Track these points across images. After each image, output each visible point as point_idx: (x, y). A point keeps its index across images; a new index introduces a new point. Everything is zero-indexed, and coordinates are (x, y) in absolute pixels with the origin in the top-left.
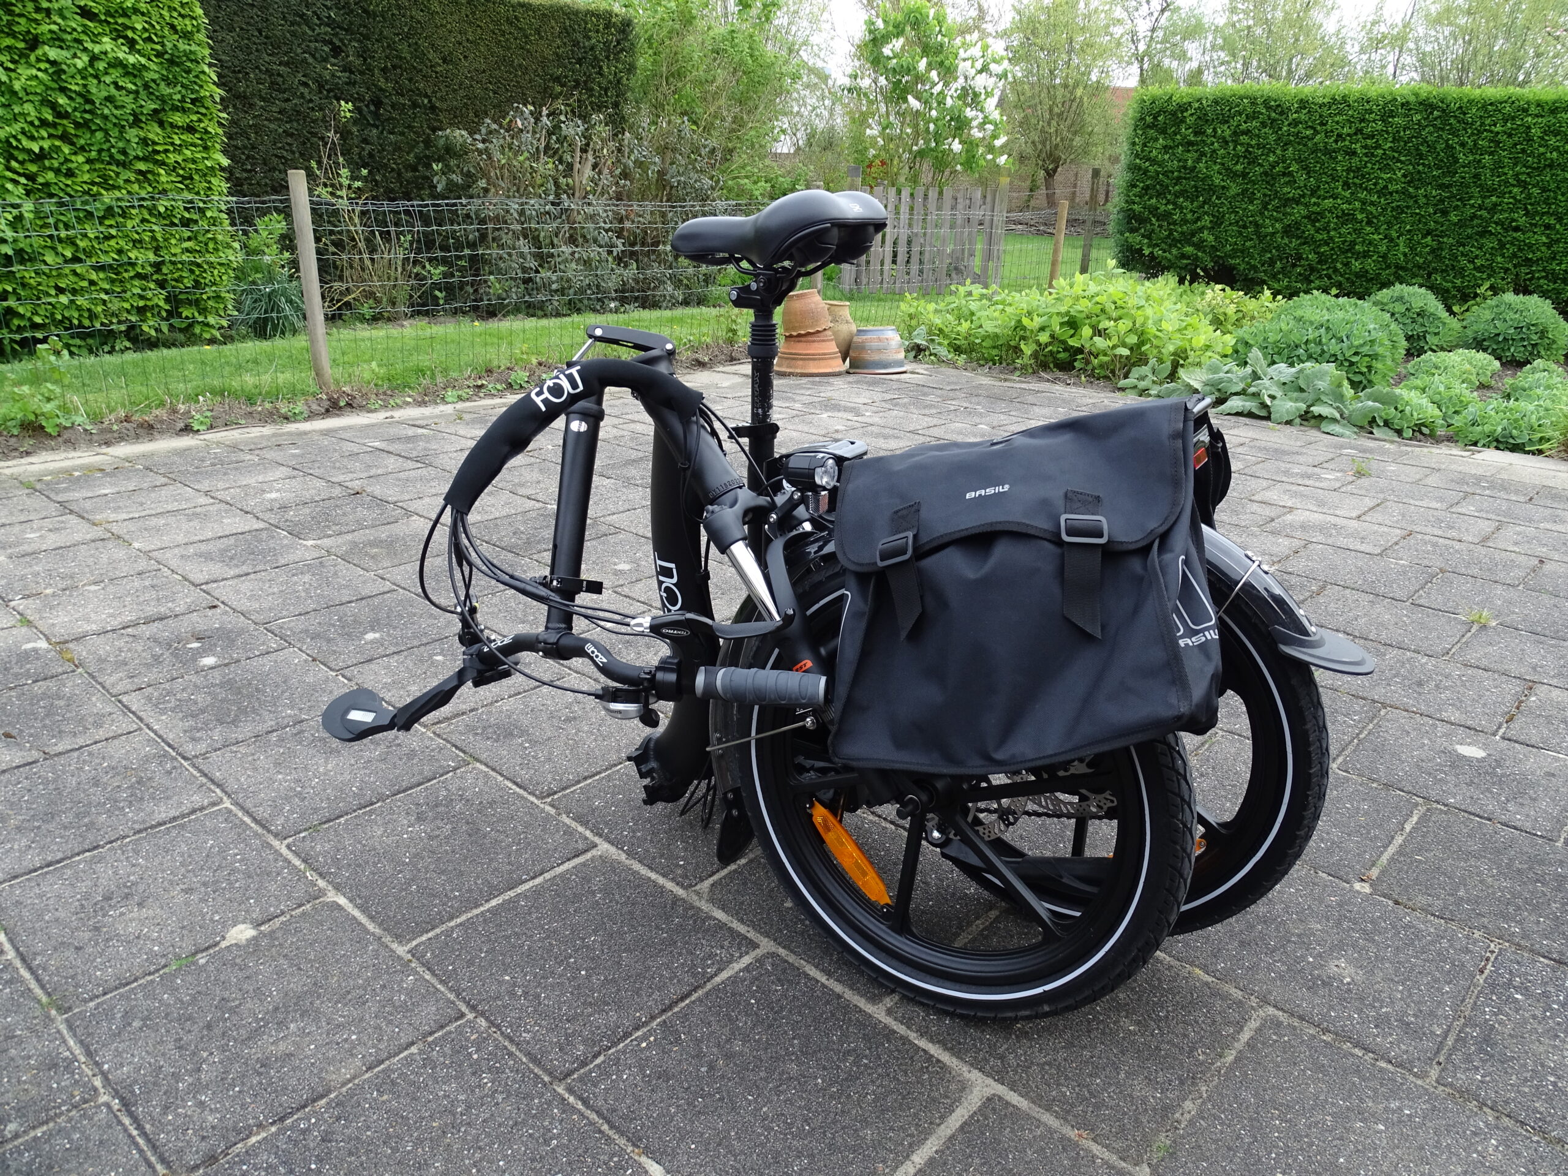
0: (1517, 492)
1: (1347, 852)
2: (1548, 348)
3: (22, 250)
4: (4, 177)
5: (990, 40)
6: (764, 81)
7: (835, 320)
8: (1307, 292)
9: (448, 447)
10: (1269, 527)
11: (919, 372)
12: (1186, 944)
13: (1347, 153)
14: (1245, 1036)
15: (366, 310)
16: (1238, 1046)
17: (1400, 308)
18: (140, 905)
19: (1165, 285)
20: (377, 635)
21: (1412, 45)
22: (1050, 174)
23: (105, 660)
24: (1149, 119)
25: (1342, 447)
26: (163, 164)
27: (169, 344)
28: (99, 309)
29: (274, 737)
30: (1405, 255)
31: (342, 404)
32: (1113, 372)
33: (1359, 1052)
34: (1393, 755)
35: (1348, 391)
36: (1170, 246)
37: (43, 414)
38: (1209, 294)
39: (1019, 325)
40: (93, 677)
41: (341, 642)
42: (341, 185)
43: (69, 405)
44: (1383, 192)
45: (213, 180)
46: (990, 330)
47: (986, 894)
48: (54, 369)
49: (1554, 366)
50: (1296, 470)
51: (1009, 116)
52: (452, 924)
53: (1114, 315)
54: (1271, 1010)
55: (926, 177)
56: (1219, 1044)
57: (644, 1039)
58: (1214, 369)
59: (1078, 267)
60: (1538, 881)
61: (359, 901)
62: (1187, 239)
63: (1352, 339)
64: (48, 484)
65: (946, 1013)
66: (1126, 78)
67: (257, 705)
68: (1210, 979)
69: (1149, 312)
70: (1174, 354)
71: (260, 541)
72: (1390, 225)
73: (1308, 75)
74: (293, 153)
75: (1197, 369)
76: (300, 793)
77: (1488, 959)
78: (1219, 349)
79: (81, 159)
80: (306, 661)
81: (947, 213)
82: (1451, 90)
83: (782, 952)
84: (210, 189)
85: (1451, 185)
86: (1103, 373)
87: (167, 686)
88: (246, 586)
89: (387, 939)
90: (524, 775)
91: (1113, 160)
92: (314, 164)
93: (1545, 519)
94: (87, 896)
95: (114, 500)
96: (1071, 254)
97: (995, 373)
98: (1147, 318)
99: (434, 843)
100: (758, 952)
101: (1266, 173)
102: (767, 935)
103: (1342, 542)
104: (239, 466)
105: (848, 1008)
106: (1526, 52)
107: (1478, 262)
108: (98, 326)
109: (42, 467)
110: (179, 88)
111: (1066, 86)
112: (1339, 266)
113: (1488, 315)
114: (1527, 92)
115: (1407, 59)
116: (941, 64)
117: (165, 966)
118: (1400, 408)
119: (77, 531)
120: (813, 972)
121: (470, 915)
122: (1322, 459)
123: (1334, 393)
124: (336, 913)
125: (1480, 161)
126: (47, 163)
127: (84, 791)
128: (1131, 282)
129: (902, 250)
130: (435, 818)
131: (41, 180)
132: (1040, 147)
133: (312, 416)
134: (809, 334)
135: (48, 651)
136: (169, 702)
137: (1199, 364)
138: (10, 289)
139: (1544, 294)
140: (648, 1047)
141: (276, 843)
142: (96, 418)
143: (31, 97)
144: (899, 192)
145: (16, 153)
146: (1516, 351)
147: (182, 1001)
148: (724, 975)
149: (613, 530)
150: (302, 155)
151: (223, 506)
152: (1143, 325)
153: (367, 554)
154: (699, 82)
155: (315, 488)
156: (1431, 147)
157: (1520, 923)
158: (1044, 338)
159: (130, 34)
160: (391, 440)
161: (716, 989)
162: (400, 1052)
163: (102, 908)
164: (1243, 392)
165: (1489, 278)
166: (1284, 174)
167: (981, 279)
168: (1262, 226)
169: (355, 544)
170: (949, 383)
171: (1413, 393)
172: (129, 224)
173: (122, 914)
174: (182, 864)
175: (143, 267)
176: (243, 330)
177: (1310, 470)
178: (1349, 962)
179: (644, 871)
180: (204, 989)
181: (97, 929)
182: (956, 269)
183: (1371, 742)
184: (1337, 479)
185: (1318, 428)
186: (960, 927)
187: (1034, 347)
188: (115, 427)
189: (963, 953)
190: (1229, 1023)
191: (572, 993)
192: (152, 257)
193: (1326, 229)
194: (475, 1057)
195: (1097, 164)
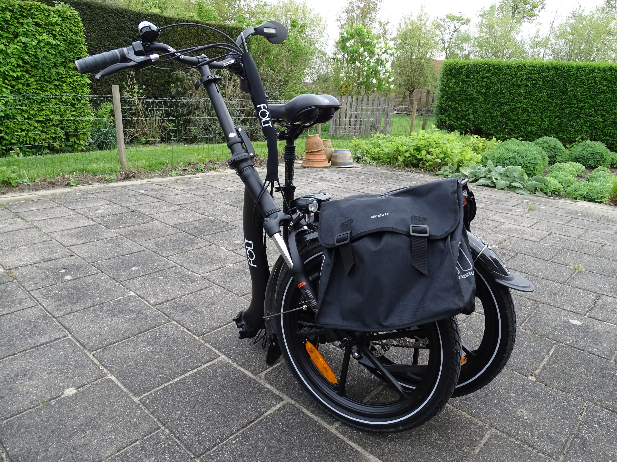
0: (592, 218)
1: (526, 363)
2: (604, 162)
3: (8, 114)
4: (2, 86)
5: (388, 41)
6: (301, 55)
7: (325, 147)
8: (510, 139)
9: (171, 193)
10: (495, 230)
11: (358, 167)
12: (460, 402)
13: (525, 86)
14: (484, 441)
15: (143, 139)
16: (481, 445)
17: (546, 145)
18: (30, 379)
19: (455, 135)
20: (137, 268)
21: (550, 46)
22: (411, 92)
23: (26, 277)
24: (449, 72)
25: (524, 199)
26: (65, 82)
27: (64, 152)
28: (38, 137)
29: (91, 309)
30: (548, 125)
31: (130, 176)
32: (434, 168)
33: (531, 449)
34: (544, 323)
35: (526, 177)
36: (457, 120)
37: (11, 178)
38: (472, 139)
39: (398, 150)
40: (20, 284)
41: (122, 271)
42: (135, 92)
43: (22, 175)
44: (539, 101)
45: (84, 89)
46: (387, 151)
47: (378, 379)
48: (16, 160)
49: (606, 169)
50: (505, 208)
51: (395, 70)
52: (158, 389)
53: (435, 146)
54: (494, 430)
55: (363, 92)
56: (473, 444)
57: (233, 440)
58: (474, 168)
59: (421, 128)
60: (603, 377)
61: (120, 379)
62: (463, 117)
63: (527, 157)
64: (11, 205)
65: (360, 430)
66: (440, 57)
67: (85, 296)
68: (469, 417)
69: (448, 145)
70: (458, 162)
71: (93, 229)
72: (542, 113)
73: (510, 57)
74: (117, 79)
75: (467, 168)
76: (100, 333)
77: (583, 410)
78: (476, 160)
79: (33, 80)
80: (107, 278)
81: (370, 106)
82: (565, 62)
83: (293, 402)
84: (83, 92)
85: (565, 99)
86: (430, 169)
87: (50, 288)
88: (85, 247)
89: (131, 395)
90: (192, 326)
91: (436, 87)
92: (124, 83)
93: (604, 229)
94: (8, 375)
95: (36, 212)
96: (418, 123)
97: (388, 168)
98: (447, 148)
99: (153, 354)
100: (284, 403)
101: (494, 93)
102: (287, 395)
103: (524, 236)
104: (87, 200)
105: (320, 427)
106: (593, 49)
107: (576, 128)
108: (37, 144)
109: (9, 199)
110: (72, 53)
111: (417, 59)
112: (522, 129)
113: (580, 149)
114: (594, 64)
115: (548, 51)
116: (369, 49)
117: (37, 405)
118: (546, 184)
119: (20, 224)
120: (306, 411)
121: (166, 385)
122: (516, 204)
123: (520, 178)
124: (110, 384)
125: (576, 90)
126: (19, 81)
127: (12, 330)
128: (442, 134)
129: (353, 120)
130: (154, 344)
131: (16, 87)
132: (407, 82)
133: (118, 180)
134: (315, 152)
135: (3, 273)
136: (50, 294)
137: (468, 166)
138: (2, 129)
139: (602, 141)
140: (236, 443)
141: (88, 353)
142: (32, 180)
143: (14, 56)
144: (352, 98)
145: (7, 77)
146: (591, 163)
147: (43, 421)
148: (269, 412)
149: (234, 227)
150: (120, 80)
151: (80, 215)
152: (446, 150)
153: (135, 235)
154: (275, 55)
155: (117, 209)
156: (558, 84)
157: (596, 394)
158: (407, 155)
159: (54, 32)
160: (149, 190)
161: (265, 418)
162: (132, 444)
163: (14, 380)
164: (485, 177)
165: (580, 135)
166: (501, 94)
167: (384, 132)
168: (492, 113)
169: (131, 231)
170: (370, 172)
171: (551, 178)
172: (51, 105)
173: (22, 383)
174: (49, 362)
175: (56, 122)
176: (94, 146)
177: (511, 208)
178: (527, 410)
179: (239, 367)
180: (53, 415)
181: (11, 389)
182: (374, 128)
183: (535, 318)
184: (521, 212)
185: (514, 191)
186: (367, 393)
187: (403, 158)
188: (40, 184)
189: (368, 404)
190: (477, 436)
191: (206, 419)
192: (59, 118)
193: (517, 115)
194: (163, 446)
195: (429, 88)
